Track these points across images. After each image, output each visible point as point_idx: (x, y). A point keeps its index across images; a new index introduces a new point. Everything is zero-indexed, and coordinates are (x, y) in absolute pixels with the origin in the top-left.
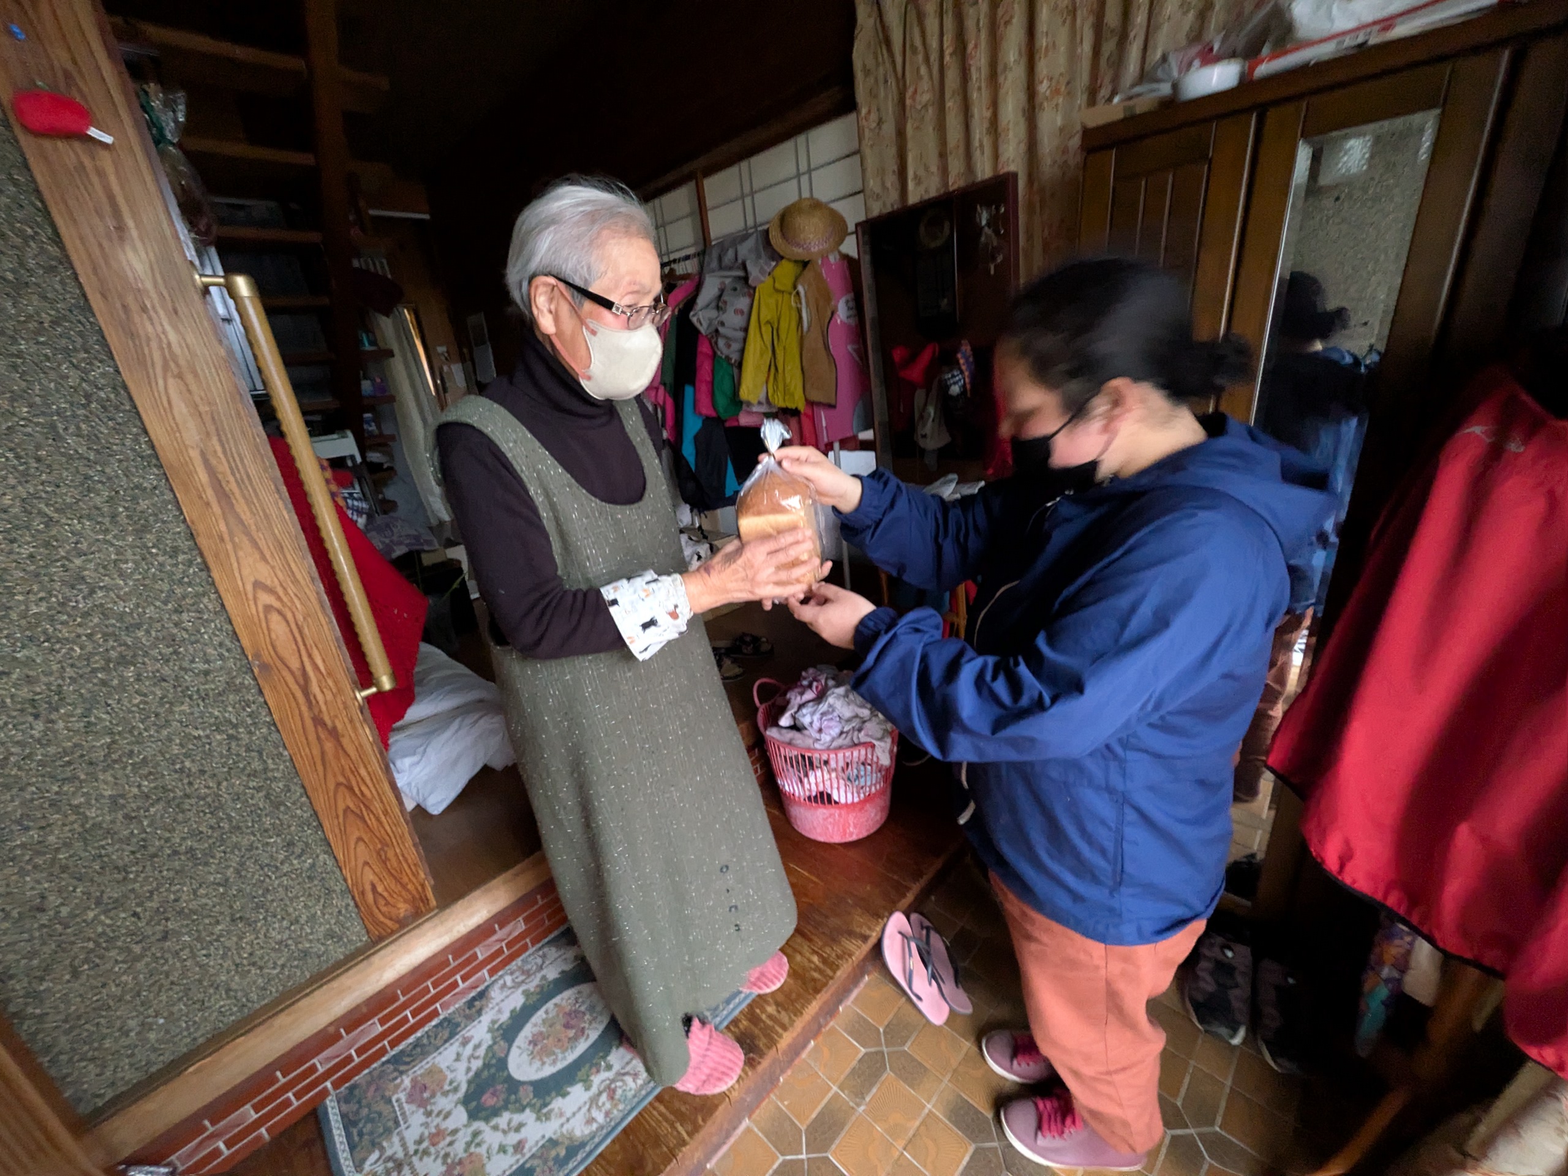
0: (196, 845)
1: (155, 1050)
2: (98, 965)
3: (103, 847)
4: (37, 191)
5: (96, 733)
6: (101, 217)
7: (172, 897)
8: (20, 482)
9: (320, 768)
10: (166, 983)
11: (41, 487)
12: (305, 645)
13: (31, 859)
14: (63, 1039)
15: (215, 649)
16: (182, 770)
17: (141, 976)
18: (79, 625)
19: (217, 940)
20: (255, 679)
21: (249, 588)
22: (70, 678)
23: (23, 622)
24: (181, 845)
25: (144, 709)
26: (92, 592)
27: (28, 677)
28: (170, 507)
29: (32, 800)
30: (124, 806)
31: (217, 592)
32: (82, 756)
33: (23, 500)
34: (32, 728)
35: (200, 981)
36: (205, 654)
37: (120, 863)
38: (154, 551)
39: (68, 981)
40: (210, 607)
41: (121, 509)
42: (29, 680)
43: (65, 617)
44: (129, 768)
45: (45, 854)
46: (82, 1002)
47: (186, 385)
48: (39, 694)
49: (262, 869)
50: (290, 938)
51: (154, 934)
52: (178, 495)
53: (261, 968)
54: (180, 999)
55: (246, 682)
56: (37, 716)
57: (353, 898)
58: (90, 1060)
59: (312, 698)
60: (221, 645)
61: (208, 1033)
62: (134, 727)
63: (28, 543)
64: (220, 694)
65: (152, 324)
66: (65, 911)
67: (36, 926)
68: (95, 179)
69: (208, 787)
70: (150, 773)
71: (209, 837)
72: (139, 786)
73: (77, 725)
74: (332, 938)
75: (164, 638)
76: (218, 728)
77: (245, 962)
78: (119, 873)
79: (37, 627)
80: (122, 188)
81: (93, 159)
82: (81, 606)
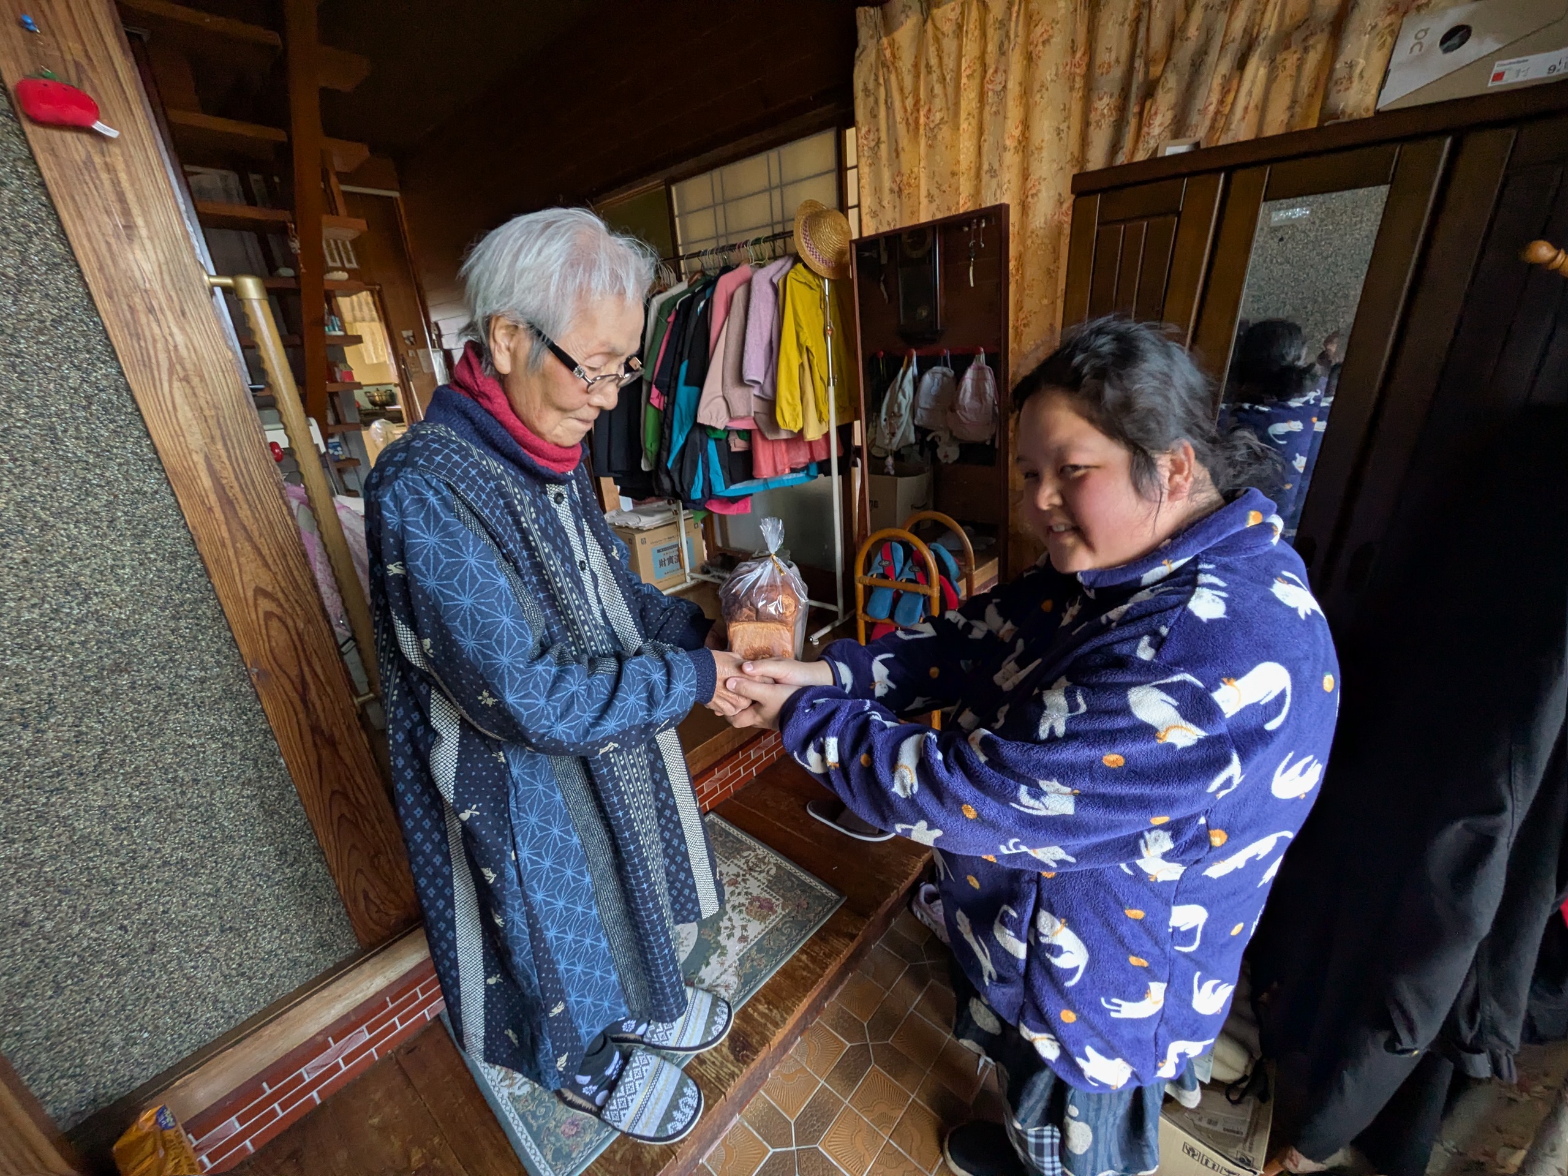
0: (186, 855)
1: (139, 1064)
2: (82, 980)
3: (91, 859)
4: (43, 185)
5: (87, 742)
6: (108, 213)
7: (161, 909)
8: (14, 485)
9: (316, 776)
10: (152, 996)
11: (37, 491)
12: (304, 650)
13: (15, 873)
14: (43, 1056)
15: (213, 656)
16: (175, 778)
17: (127, 990)
18: (73, 632)
19: (204, 952)
20: (253, 686)
21: (250, 594)
22: (61, 686)
23: (14, 630)
24: (172, 856)
25: (138, 718)
26: (87, 597)
27: (17, 685)
28: (170, 512)
29: (18, 812)
30: (114, 817)
31: (217, 598)
32: (71, 766)
33: (17, 503)
34: (20, 738)
35: (188, 994)
36: (202, 661)
37: (108, 875)
38: (152, 556)
39: (51, 997)
40: (209, 613)
41: (119, 514)
42: (19, 689)
43: (58, 624)
44: (121, 778)
45: (30, 866)
46: (64, 1018)
47: (193, 388)
48: (29, 703)
49: (254, 878)
50: (280, 947)
51: (141, 946)
52: (180, 501)
53: (250, 979)
54: (167, 1012)
55: (243, 689)
56: (25, 726)
57: (345, 906)
58: (70, 1076)
59: (310, 706)
60: (219, 651)
61: (193, 1045)
62: (126, 736)
63: (22, 547)
64: (216, 702)
65: (160, 326)
66: (49, 926)
67: (19, 941)
68: (104, 176)
69: (202, 797)
70: (142, 783)
71: (201, 847)
72: (130, 796)
73: (67, 735)
74: (322, 946)
75: (160, 645)
76: (213, 736)
77: (234, 973)
78: (107, 885)
79: (28, 634)
80: (133, 185)
81: (103, 154)
82: (75, 612)
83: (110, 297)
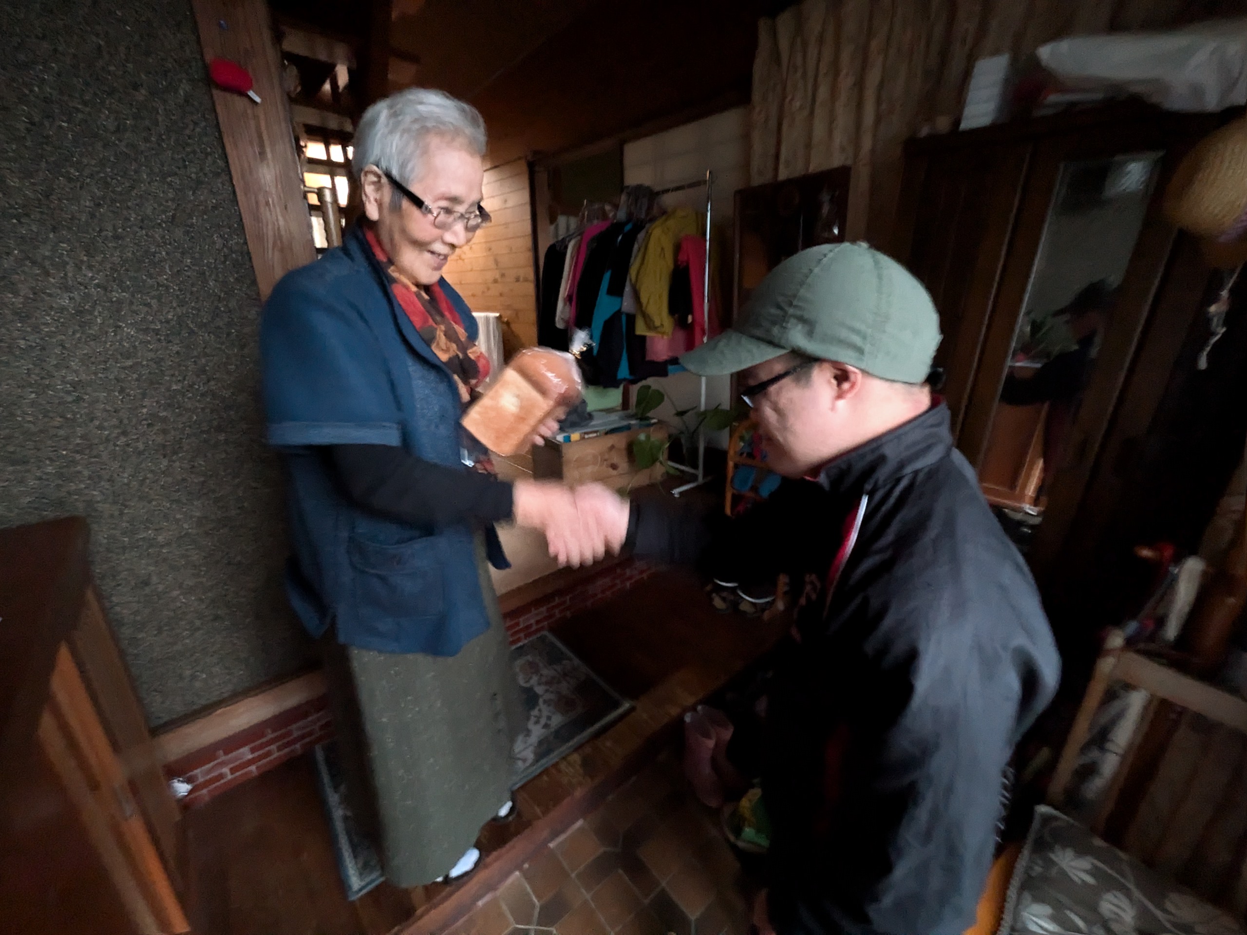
1: (197, 694)
2: (174, 629)
4: (218, 125)
6: (251, 144)
11: (190, 311)
13: (147, 549)
14: (146, 674)
18: (199, 401)
23: (167, 394)
26: (209, 381)
29: (154, 510)
39: (155, 636)
41: (233, 331)
43: (191, 395)
45: (155, 547)
46: (161, 651)
54: (218, 663)
58: (159, 692)
61: (230, 691)
63: (177, 344)
65: (271, 214)
66: (161, 588)
67: (143, 594)
68: (252, 121)
79: (174, 398)
80: (267, 128)
82: (201, 389)
83: (246, 194)
